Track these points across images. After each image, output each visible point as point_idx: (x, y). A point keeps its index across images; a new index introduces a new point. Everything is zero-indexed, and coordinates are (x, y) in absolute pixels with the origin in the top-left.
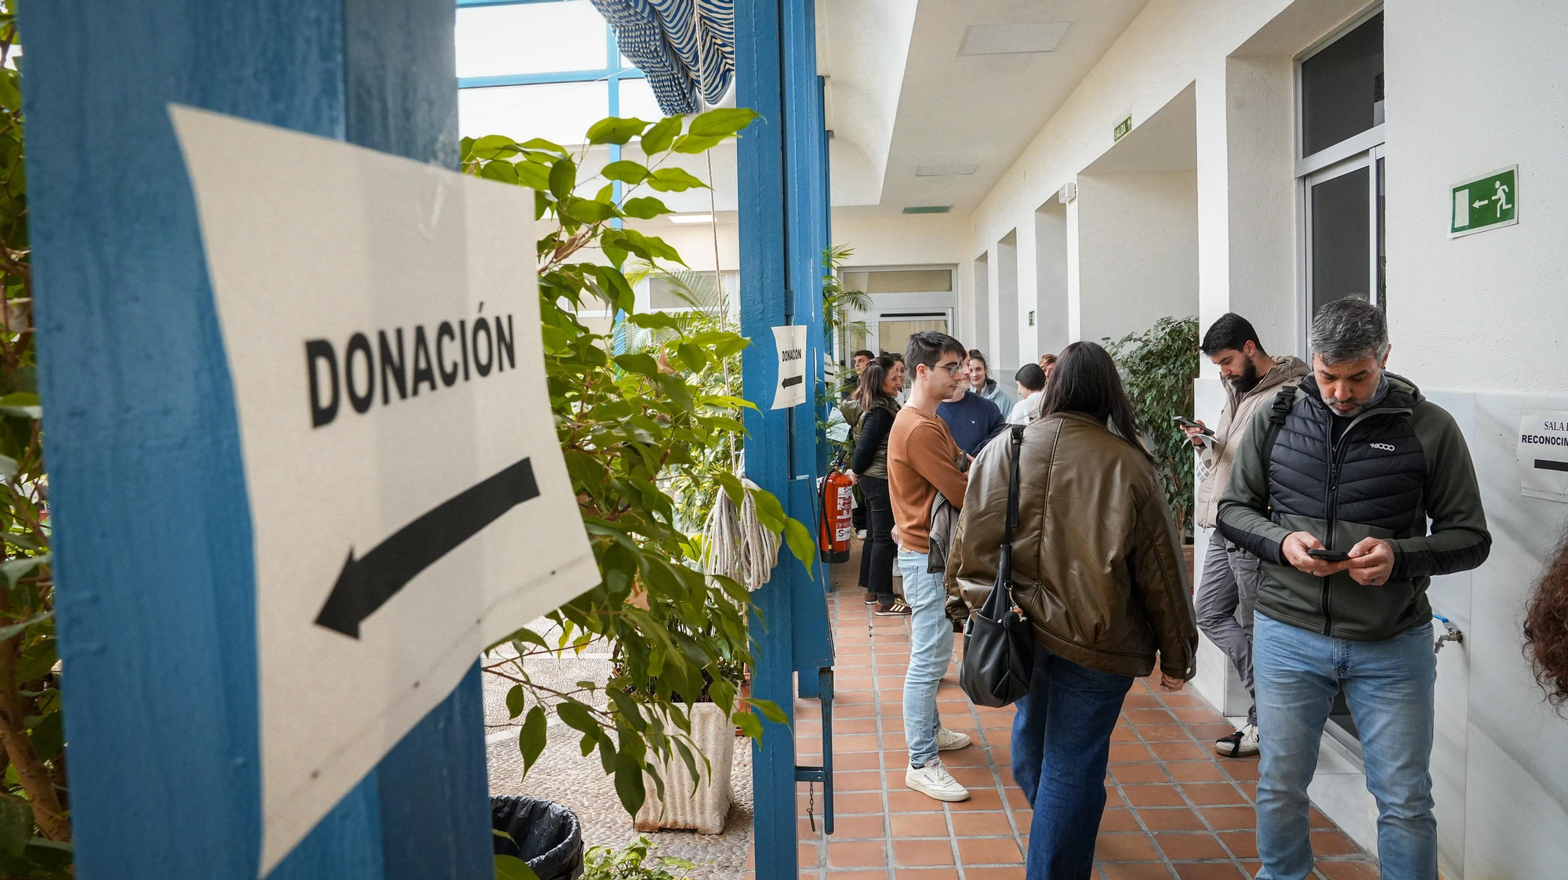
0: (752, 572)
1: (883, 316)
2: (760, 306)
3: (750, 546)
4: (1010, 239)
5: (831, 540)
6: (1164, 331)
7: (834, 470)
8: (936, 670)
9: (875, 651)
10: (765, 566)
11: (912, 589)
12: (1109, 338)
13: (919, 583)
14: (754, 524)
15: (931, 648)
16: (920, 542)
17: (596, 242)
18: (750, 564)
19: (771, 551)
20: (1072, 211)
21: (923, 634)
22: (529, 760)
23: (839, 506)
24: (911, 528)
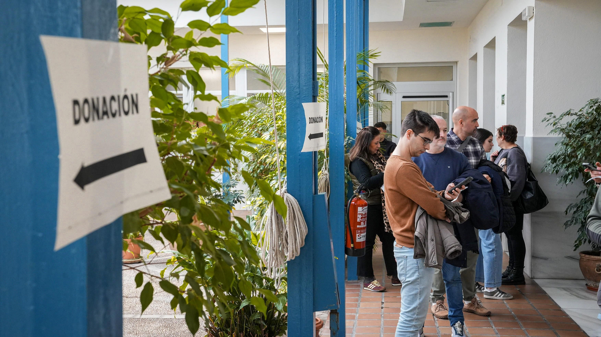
0: (289, 249)
1: (404, 97)
2: (298, 90)
3: (288, 233)
4: (492, 45)
5: (353, 241)
6: (592, 108)
7: (355, 196)
8: (417, 323)
9: (384, 317)
10: (297, 245)
11: (403, 271)
12: (552, 113)
13: (408, 267)
14: (291, 220)
15: (414, 309)
16: (409, 241)
17: (186, 58)
18: (288, 244)
19: (301, 237)
20: (531, 25)
21: (409, 299)
22: (144, 307)
23: (358, 219)
24: (403, 231)
